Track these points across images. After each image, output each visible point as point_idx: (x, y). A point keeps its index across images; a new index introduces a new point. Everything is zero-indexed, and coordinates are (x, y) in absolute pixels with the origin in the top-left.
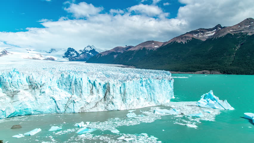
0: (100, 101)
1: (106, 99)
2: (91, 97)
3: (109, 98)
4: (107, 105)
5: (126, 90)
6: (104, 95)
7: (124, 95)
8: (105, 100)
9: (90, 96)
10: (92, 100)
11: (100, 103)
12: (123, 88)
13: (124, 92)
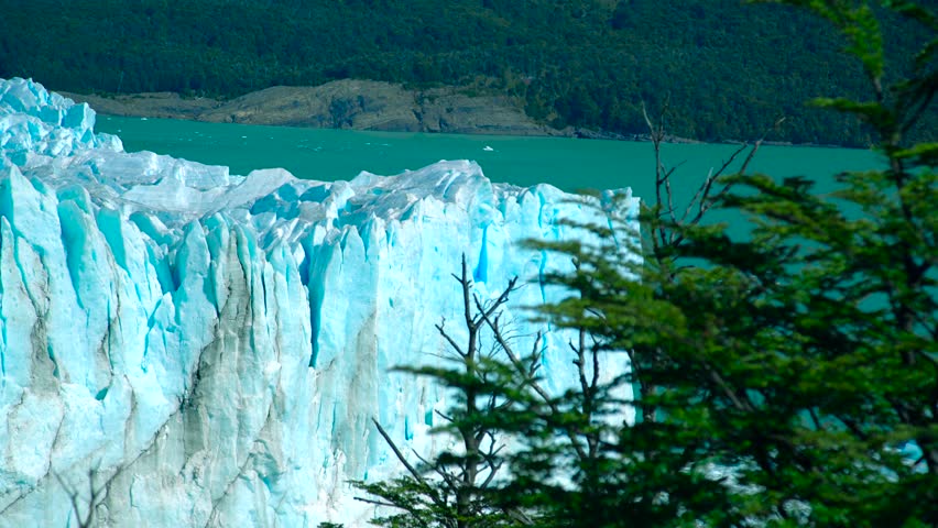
0: (143, 454)
1: (208, 424)
2: (42, 412)
3: (241, 417)
4: (219, 502)
5: (380, 327)
6: (180, 383)
7: (354, 381)
8: (192, 444)
9: (31, 398)
10: (60, 453)
11: (140, 484)
12: (344, 304)
13: (359, 347)
